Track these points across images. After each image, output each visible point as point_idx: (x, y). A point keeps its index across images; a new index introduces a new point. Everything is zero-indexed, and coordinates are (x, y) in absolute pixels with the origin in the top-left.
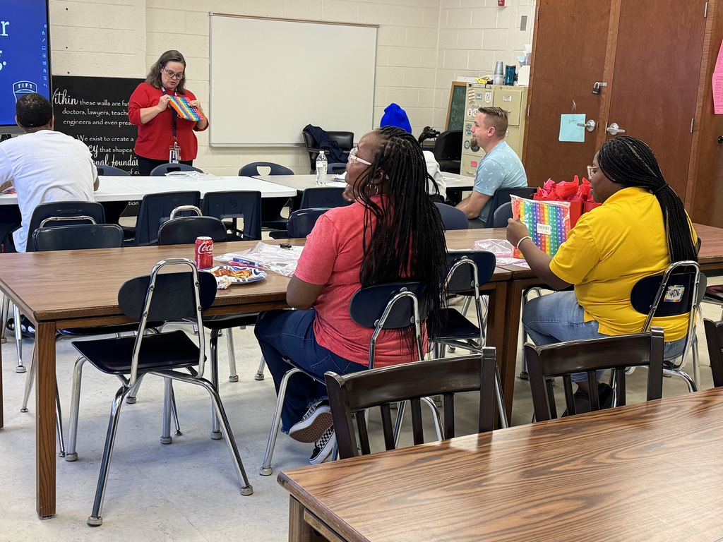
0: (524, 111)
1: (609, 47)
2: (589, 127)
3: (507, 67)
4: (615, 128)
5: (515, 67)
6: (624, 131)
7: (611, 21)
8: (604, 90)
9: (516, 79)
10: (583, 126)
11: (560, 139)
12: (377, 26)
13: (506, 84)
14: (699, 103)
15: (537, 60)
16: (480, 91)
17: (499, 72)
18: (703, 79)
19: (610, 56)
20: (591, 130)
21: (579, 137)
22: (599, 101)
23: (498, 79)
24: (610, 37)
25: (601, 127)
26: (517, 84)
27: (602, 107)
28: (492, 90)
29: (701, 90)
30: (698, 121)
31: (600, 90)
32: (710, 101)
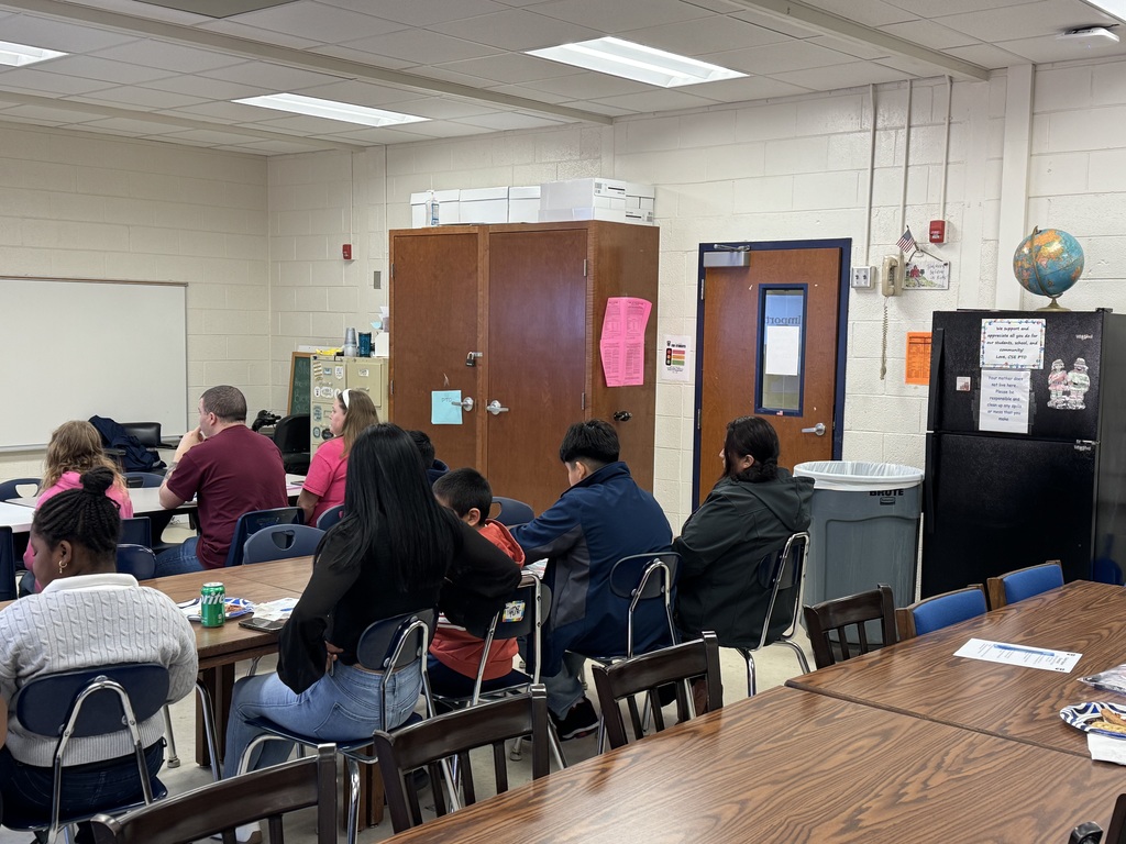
0: (386, 388)
1: (480, 311)
2: (467, 405)
3: (360, 335)
4: (496, 406)
5: (370, 335)
6: (507, 410)
7: (480, 280)
8: (479, 361)
9: (372, 349)
10: (459, 404)
11: (433, 422)
12: (185, 285)
13: (361, 356)
14: (589, 376)
15: (396, 325)
16: (328, 365)
17: (350, 340)
18: (590, 347)
19: (483, 323)
20: (469, 409)
21: (455, 418)
22: (475, 375)
23: (350, 350)
24: (480, 299)
25: (480, 404)
26: (375, 355)
27: (479, 381)
28: (344, 363)
29: (589, 359)
30: (589, 396)
31: (474, 361)
32: (600, 372)
